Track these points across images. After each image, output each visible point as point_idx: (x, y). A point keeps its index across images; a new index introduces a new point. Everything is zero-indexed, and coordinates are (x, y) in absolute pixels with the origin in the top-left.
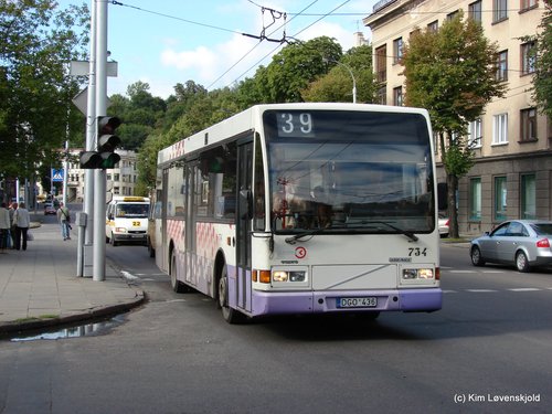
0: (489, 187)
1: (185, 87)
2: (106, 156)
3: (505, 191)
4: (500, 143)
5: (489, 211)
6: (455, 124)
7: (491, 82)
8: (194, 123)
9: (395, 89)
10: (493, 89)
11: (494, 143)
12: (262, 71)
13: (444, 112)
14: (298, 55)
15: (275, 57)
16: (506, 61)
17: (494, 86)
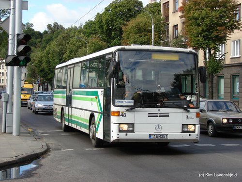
0: (229, 81)
1: (53, 26)
2: (22, 58)
3: (238, 83)
4: (236, 56)
5: (229, 95)
6: (213, 45)
7: (233, 21)
8: (60, 45)
9: (174, 26)
10: (235, 25)
11: (232, 57)
12: (99, 16)
13: (207, 38)
14: (119, 7)
15: (106, 8)
16: (240, 10)
17: (236, 23)
